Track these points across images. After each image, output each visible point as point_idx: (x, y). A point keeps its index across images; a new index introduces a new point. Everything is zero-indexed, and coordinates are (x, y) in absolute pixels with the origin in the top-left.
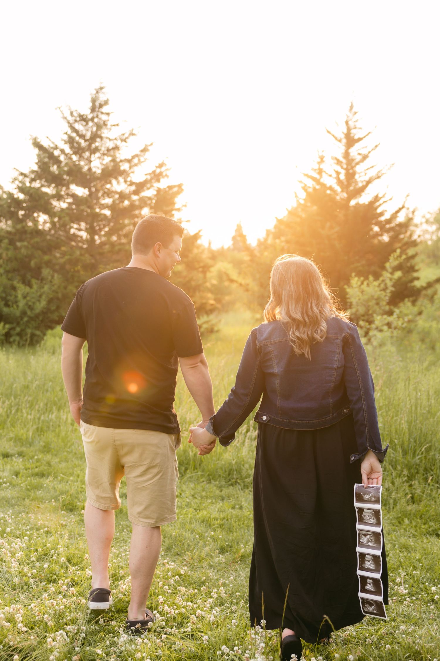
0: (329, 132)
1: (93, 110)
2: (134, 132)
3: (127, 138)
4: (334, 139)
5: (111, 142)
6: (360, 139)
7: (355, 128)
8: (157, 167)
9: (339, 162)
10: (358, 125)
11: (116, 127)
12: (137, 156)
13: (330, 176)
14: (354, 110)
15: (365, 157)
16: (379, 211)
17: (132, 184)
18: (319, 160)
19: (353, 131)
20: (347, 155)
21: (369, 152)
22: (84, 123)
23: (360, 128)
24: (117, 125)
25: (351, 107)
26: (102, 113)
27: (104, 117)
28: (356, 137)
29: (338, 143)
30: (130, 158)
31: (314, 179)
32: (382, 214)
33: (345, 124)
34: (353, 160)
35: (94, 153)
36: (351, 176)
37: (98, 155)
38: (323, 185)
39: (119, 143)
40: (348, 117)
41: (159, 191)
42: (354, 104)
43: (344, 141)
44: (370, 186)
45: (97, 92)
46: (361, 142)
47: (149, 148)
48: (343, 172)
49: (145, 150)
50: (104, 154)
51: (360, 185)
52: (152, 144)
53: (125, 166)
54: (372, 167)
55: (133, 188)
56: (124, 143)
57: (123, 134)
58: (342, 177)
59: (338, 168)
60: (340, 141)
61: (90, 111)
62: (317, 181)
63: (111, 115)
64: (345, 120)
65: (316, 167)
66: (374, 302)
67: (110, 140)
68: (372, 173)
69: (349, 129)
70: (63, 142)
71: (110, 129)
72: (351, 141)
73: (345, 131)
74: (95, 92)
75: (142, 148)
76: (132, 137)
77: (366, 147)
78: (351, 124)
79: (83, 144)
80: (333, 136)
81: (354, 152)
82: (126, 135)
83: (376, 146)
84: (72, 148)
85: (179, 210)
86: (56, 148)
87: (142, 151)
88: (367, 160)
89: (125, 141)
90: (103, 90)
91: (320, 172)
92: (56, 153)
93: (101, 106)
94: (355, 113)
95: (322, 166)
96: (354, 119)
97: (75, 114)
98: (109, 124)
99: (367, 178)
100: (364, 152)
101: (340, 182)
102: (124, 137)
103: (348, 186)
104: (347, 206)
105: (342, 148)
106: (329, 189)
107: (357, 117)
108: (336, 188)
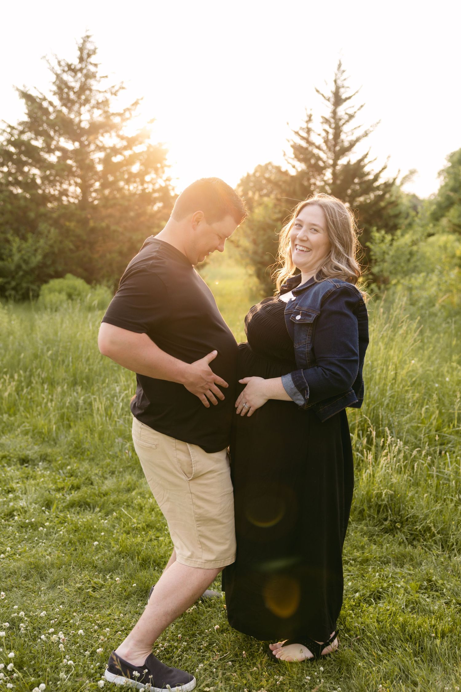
0: (318, 91)
1: (81, 59)
2: (124, 86)
3: (117, 91)
4: (323, 98)
5: (102, 94)
6: (347, 99)
7: (343, 87)
8: (147, 123)
9: (327, 121)
10: (346, 84)
11: (106, 79)
12: (128, 109)
13: (319, 135)
14: (342, 68)
15: (351, 117)
16: (365, 170)
17: (122, 138)
18: (307, 118)
19: (342, 90)
20: (334, 113)
21: (355, 112)
22: (73, 74)
23: (348, 87)
24: (106, 77)
25: (340, 66)
26: (91, 64)
27: (92, 69)
28: (343, 97)
29: (327, 102)
30: (122, 112)
31: (303, 138)
32: (368, 174)
33: (334, 83)
34: (340, 120)
35: (84, 105)
36: (337, 135)
37: (88, 107)
38: (311, 144)
39: (108, 95)
40: (336, 75)
41: (149, 146)
42: (342, 62)
43: (332, 100)
44: (358, 144)
45: (84, 41)
46: (348, 101)
47: (140, 102)
48: (331, 131)
49: (136, 103)
50: (93, 107)
51: (346, 144)
52: (142, 99)
53: (116, 120)
54: (359, 127)
55: (125, 143)
56: (114, 96)
57: (113, 87)
58: (331, 137)
59: (327, 127)
60: (328, 100)
61: (78, 61)
62: (306, 140)
63: (99, 66)
64: (334, 79)
65: (304, 125)
67: (100, 92)
68: (359, 133)
69: (338, 88)
70: (52, 93)
71: (99, 81)
72: (338, 101)
73: (334, 89)
74: (82, 41)
75: (134, 101)
76: (121, 91)
77: (353, 107)
78: (339, 83)
79: (72, 96)
80: (323, 95)
81: (342, 111)
82: (116, 88)
83: (362, 106)
84: (61, 99)
85: (169, 166)
86: (45, 99)
87: (133, 105)
88: (353, 121)
89: (115, 94)
90: (90, 39)
91: (309, 131)
92: (45, 104)
93: (89, 56)
94: (344, 71)
95: (310, 125)
96: (342, 78)
97: (63, 63)
98: (98, 75)
99: (354, 138)
100: (351, 112)
101: (326, 141)
102: (114, 90)
103: (335, 146)
104: (335, 165)
105: (331, 107)
106: (319, 148)
107: (345, 75)
108: (324, 147)
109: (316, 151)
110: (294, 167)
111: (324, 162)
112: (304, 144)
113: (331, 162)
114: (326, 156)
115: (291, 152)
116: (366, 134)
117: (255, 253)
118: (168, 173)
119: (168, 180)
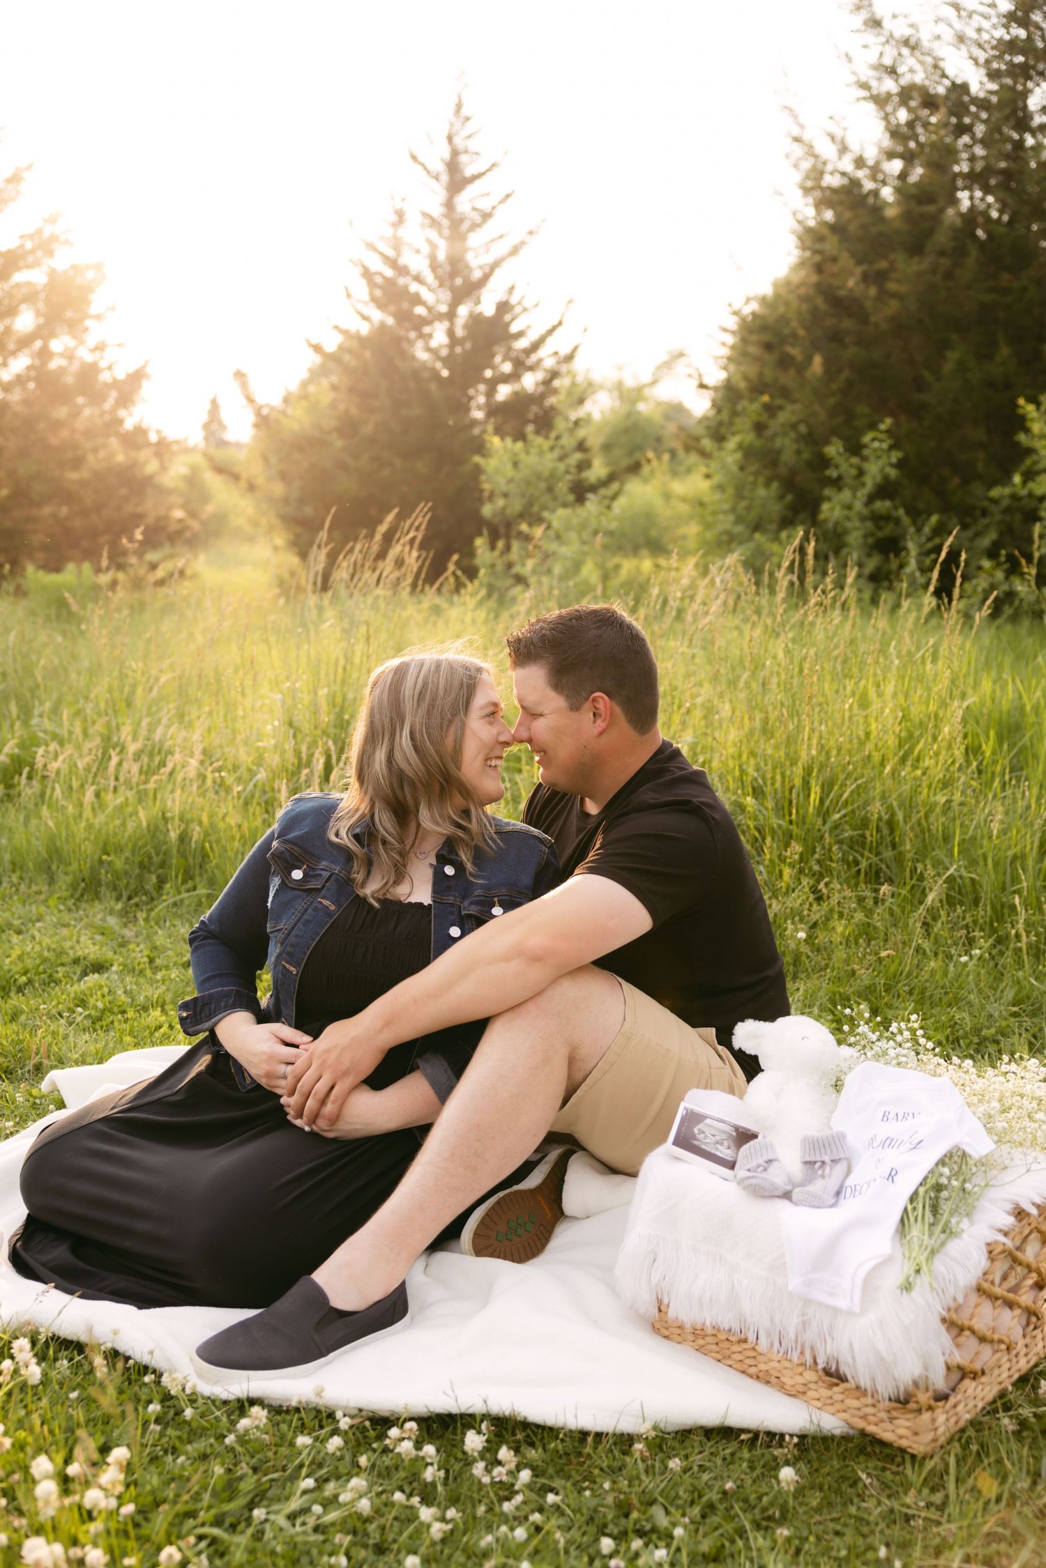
0: (414, 158)
4: (424, 173)
6: (475, 178)
7: (466, 152)
8: (45, 221)
9: (434, 223)
10: (472, 145)
13: (418, 251)
14: (465, 111)
15: (486, 216)
16: (514, 328)
18: (394, 218)
19: (463, 158)
20: (449, 205)
21: (494, 208)
23: (476, 153)
25: (459, 107)
28: (468, 173)
29: (433, 182)
31: (385, 258)
32: (520, 334)
33: (446, 141)
34: (462, 220)
38: (403, 271)
40: (452, 125)
41: (52, 274)
42: (464, 101)
43: (445, 178)
44: (498, 272)
46: (478, 182)
47: (25, 175)
48: (443, 244)
49: (15, 178)
51: (477, 275)
52: (29, 167)
54: (501, 237)
58: (441, 254)
59: (433, 235)
60: (437, 178)
62: (393, 263)
64: (446, 134)
65: (389, 233)
66: (543, 485)
68: (500, 249)
69: (455, 153)
72: (457, 181)
73: (447, 155)
75: (9, 173)
77: (488, 194)
78: (457, 141)
80: (423, 165)
81: (464, 202)
83: (508, 196)
85: (98, 317)
87: (9, 181)
88: (490, 223)
91: (397, 244)
94: (468, 119)
95: (400, 232)
96: (465, 132)
99: (489, 259)
100: (485, 205)
101: (434, 266)
103: (453, 275)
104: (451, 315)
105: (440, 194)
106: (418, 279)
107: (469, 128)
108: (430, 278)
109: (414, 287)
110: (365, 318)
111: (430, 309)
112: (389, 273)
113: (444, 308)
114: (433, 296)
115: (361, 290)
116: (515, 251)
117: (286, 501)
118: (95, 332)
119: (100, 348)
